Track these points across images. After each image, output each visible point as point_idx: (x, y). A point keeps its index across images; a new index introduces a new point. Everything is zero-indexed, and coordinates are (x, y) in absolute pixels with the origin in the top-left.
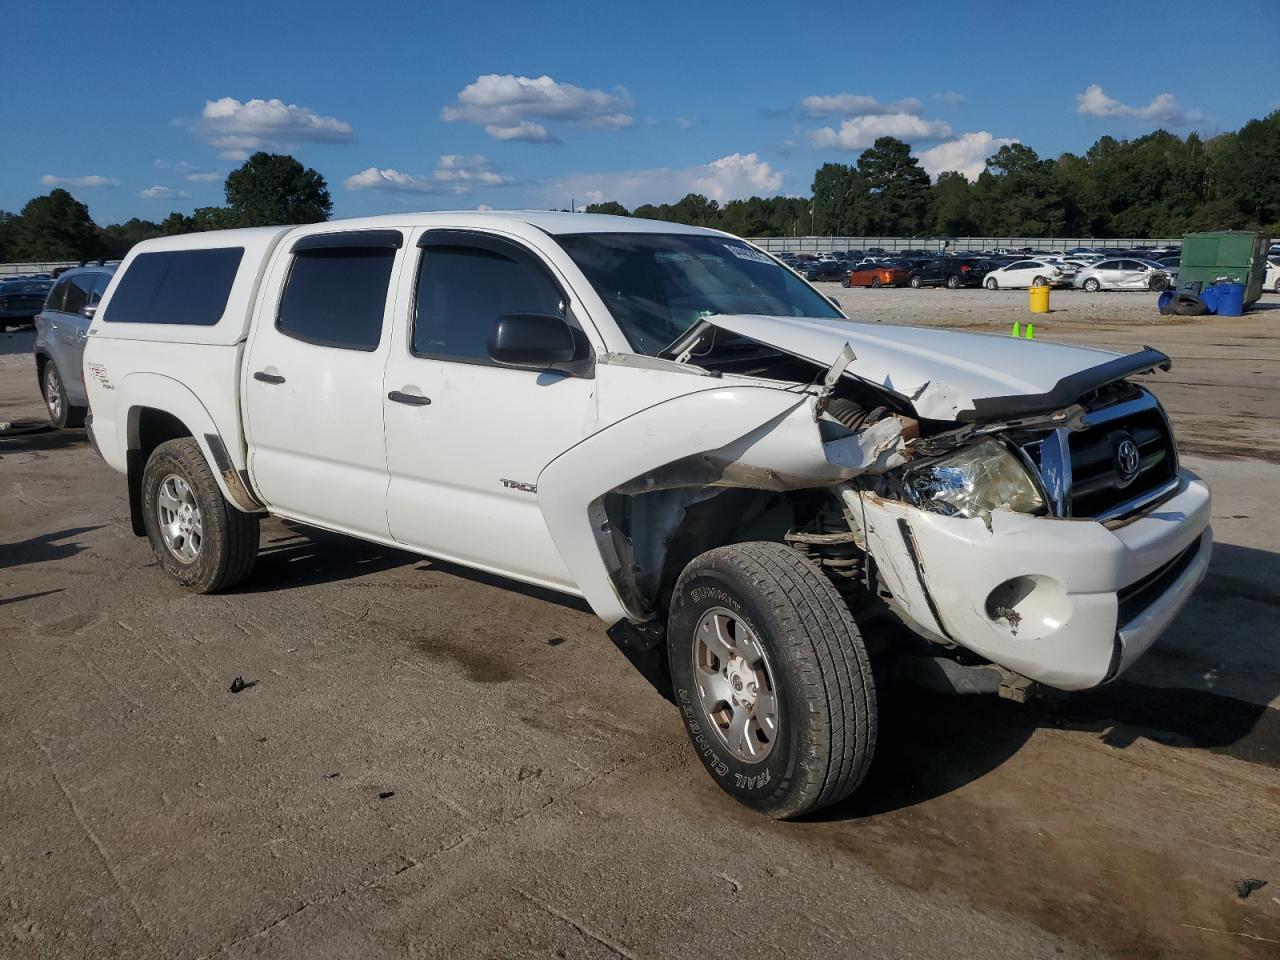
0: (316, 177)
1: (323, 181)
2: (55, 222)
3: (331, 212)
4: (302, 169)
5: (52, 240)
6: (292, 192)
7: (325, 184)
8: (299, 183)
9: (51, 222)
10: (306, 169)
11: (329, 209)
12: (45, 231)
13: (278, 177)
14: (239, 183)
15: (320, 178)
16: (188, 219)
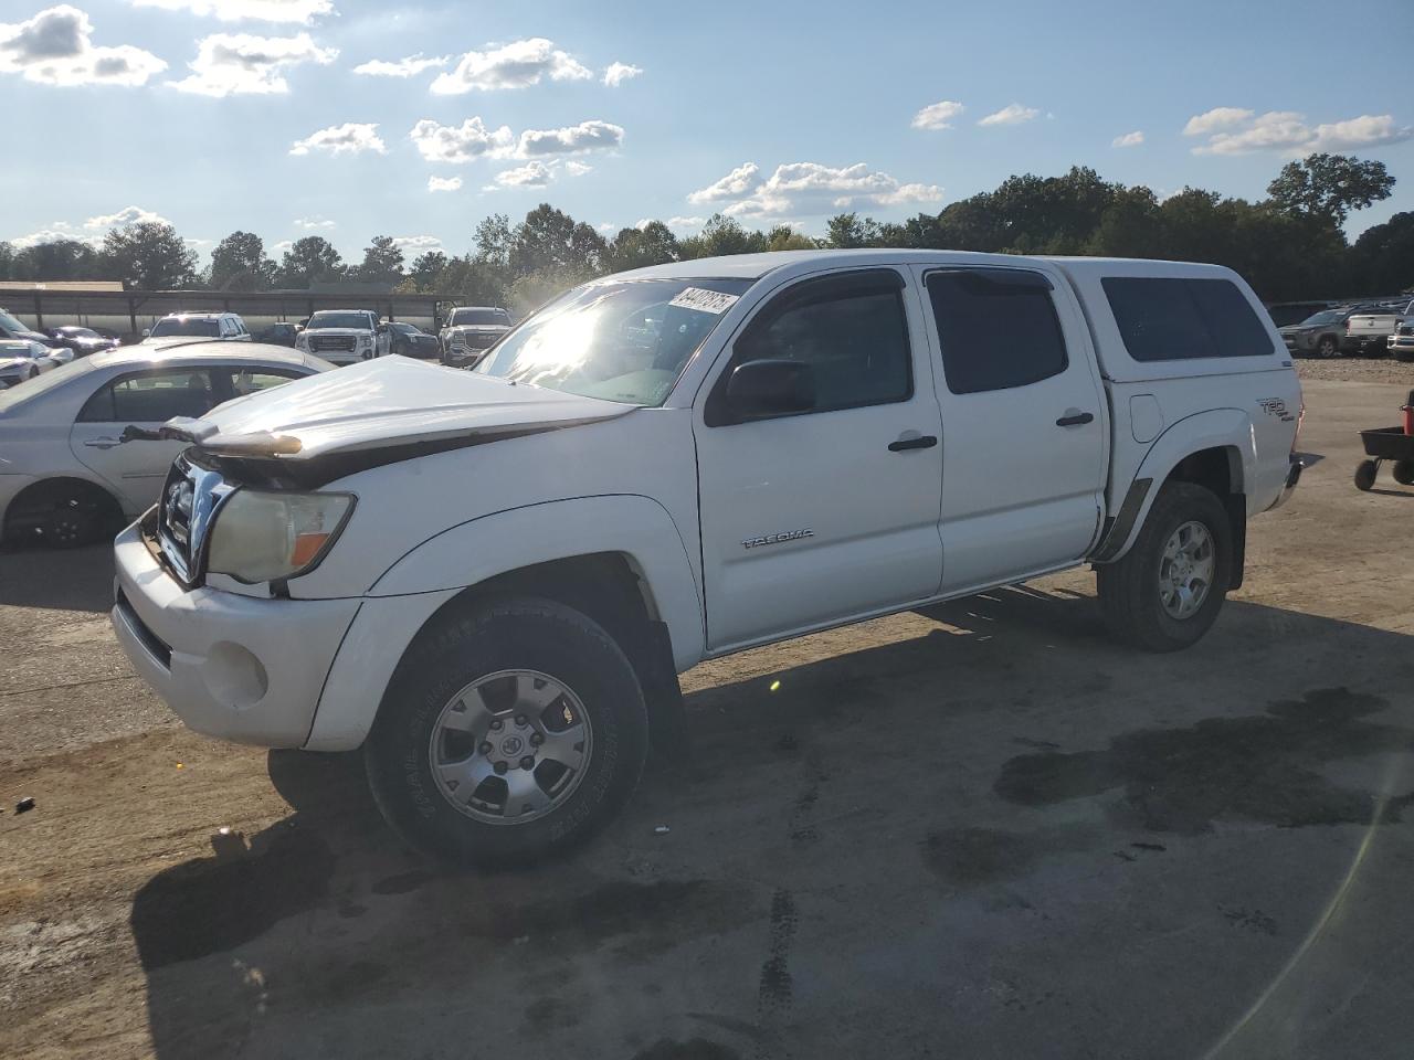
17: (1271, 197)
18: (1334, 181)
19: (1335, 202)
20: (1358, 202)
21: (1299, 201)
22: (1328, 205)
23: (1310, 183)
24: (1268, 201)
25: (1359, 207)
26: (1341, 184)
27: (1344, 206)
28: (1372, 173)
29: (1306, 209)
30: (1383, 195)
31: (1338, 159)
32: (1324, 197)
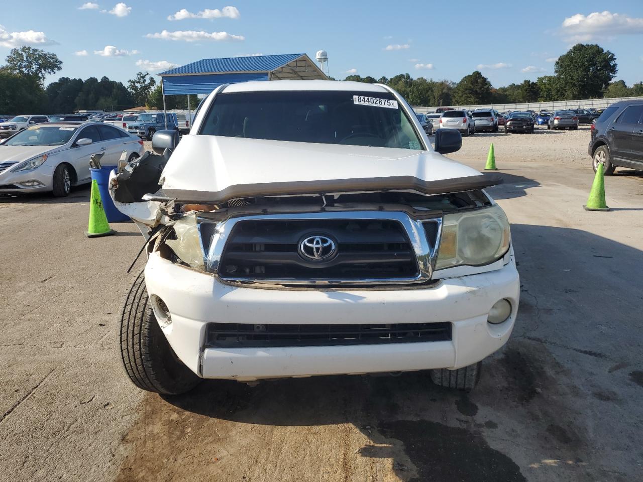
0: (610, 56)
1: (614, 57)
2: (472, 87)
3: (615, 75)
4: (603, 51)
5: (469, 95)
6: (593, 65)
7: (615, 59)
8: (599, 59)
9: (471, 87)
10: (605, 51)
11: (614, 74)
12: (467, 91)
13: (586, 57)
14: (563, 62)
15: (613, 55)
16: (533, 83)
17: (8, 64)
18: (36, 60)
19: (39, 69)
20: (49, 71)
21: (22, 68)
22: (37, 70)
23: (25, 59)
24: (7, 66)
25: (50, 73)
26: (39, 61)
27: (43, 72)
28: (52, 59)
29: (26, 72)
30: (59, 69)
31: (35, 50)
32: (34, 67)
